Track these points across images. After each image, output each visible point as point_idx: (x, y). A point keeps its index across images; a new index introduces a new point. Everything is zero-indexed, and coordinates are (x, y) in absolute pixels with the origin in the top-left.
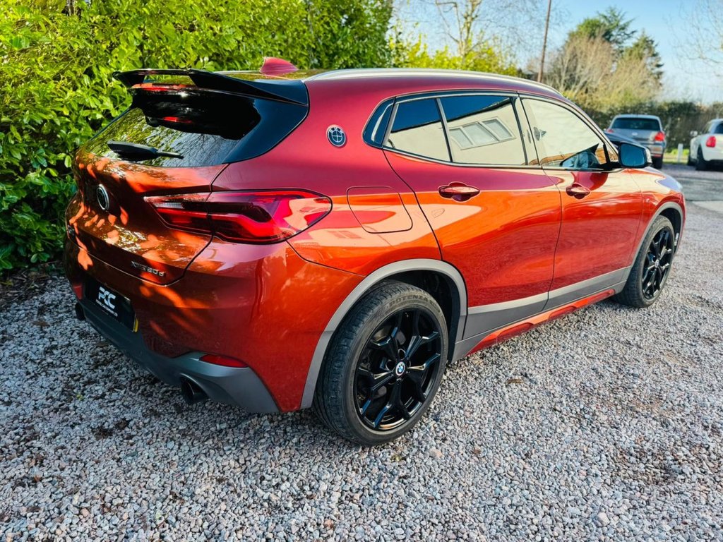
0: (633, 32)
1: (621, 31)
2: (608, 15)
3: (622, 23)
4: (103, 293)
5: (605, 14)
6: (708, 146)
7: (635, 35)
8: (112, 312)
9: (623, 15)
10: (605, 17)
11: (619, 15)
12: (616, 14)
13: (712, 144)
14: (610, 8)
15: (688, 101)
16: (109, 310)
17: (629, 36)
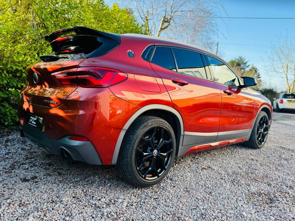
0: (249, 65)
1: (245, 65)
2: (239, 59)
3: (245, 62)
4: (31, 119)
5: (238, 59)
6: (280, 103)
7: (250, 66)
8: (34, 126)
9: (245, 59)
10: (238, 60)
11: (243, 59)
12: (242, 59)
13: (282, 102)
14: (240, 56)
15: (271, 89)
16: (33, 125)
17: (247, 67)
